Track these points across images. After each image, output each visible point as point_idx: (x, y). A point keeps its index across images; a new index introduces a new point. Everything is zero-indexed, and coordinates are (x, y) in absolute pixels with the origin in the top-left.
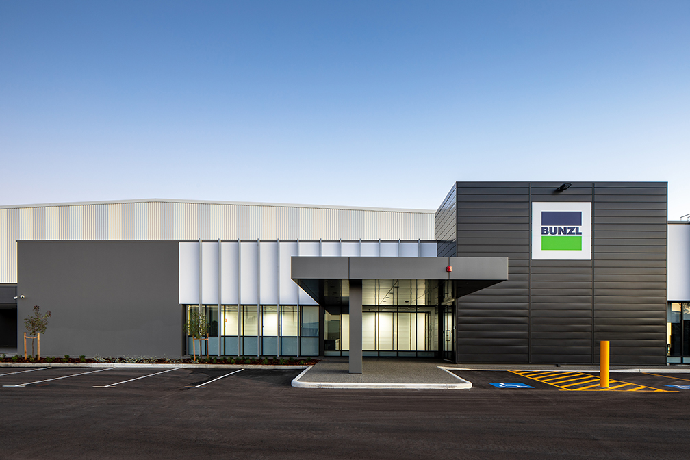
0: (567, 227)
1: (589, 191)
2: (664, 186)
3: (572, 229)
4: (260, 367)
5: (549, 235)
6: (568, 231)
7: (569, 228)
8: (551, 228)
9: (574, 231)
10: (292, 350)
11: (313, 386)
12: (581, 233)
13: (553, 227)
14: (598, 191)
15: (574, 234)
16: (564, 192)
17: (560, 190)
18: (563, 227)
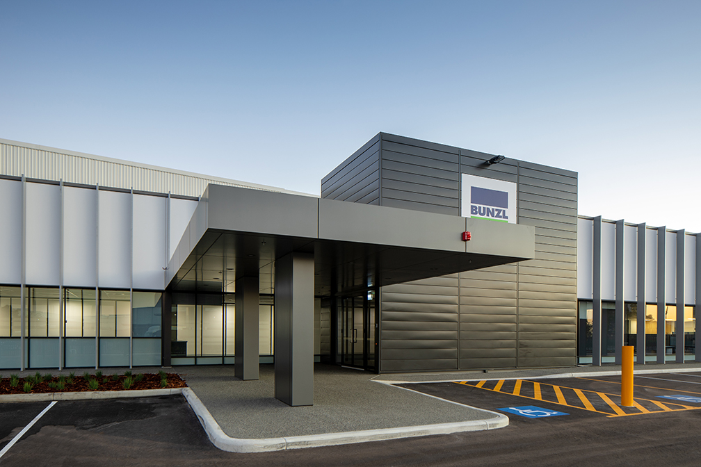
0: (495, 208)
1: (514, 170)
2: (573, 176)
3: (499, 211)
4: (88, 395)
5: (478, 215)
6: (496, 213)
7: (497, 210)
8: (480, 208)
9: (501, 214)
10: (115, 358)
11: (272, 446)
12: (507, 218)
13: (482, 206)
14: (523, 172)
15: (501, 217)
16: (492, 167)
17: (488, 164)
18: (491, 208)
